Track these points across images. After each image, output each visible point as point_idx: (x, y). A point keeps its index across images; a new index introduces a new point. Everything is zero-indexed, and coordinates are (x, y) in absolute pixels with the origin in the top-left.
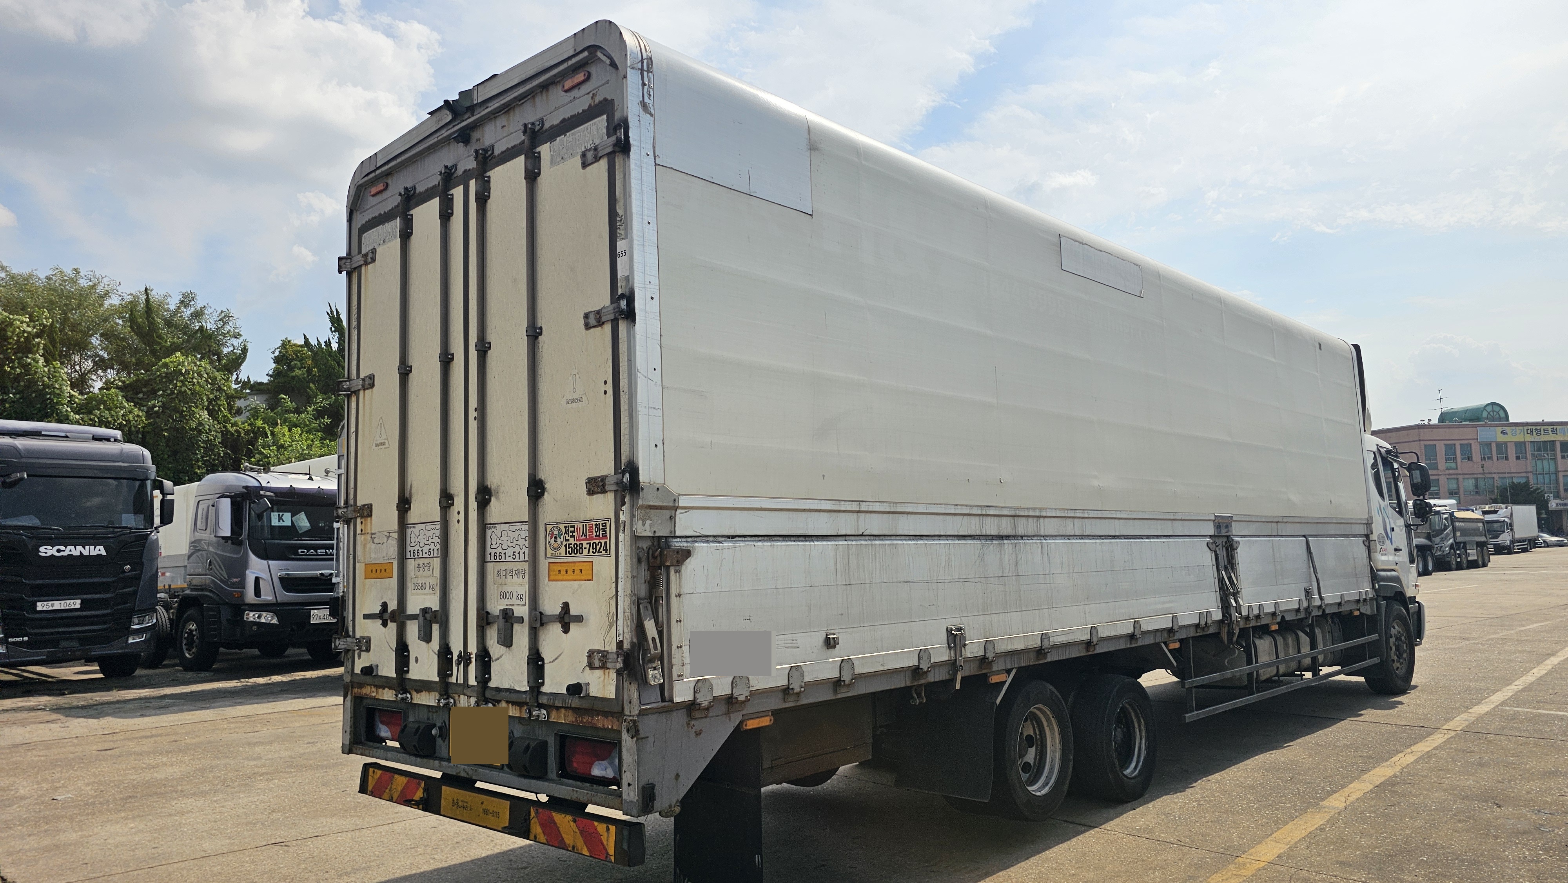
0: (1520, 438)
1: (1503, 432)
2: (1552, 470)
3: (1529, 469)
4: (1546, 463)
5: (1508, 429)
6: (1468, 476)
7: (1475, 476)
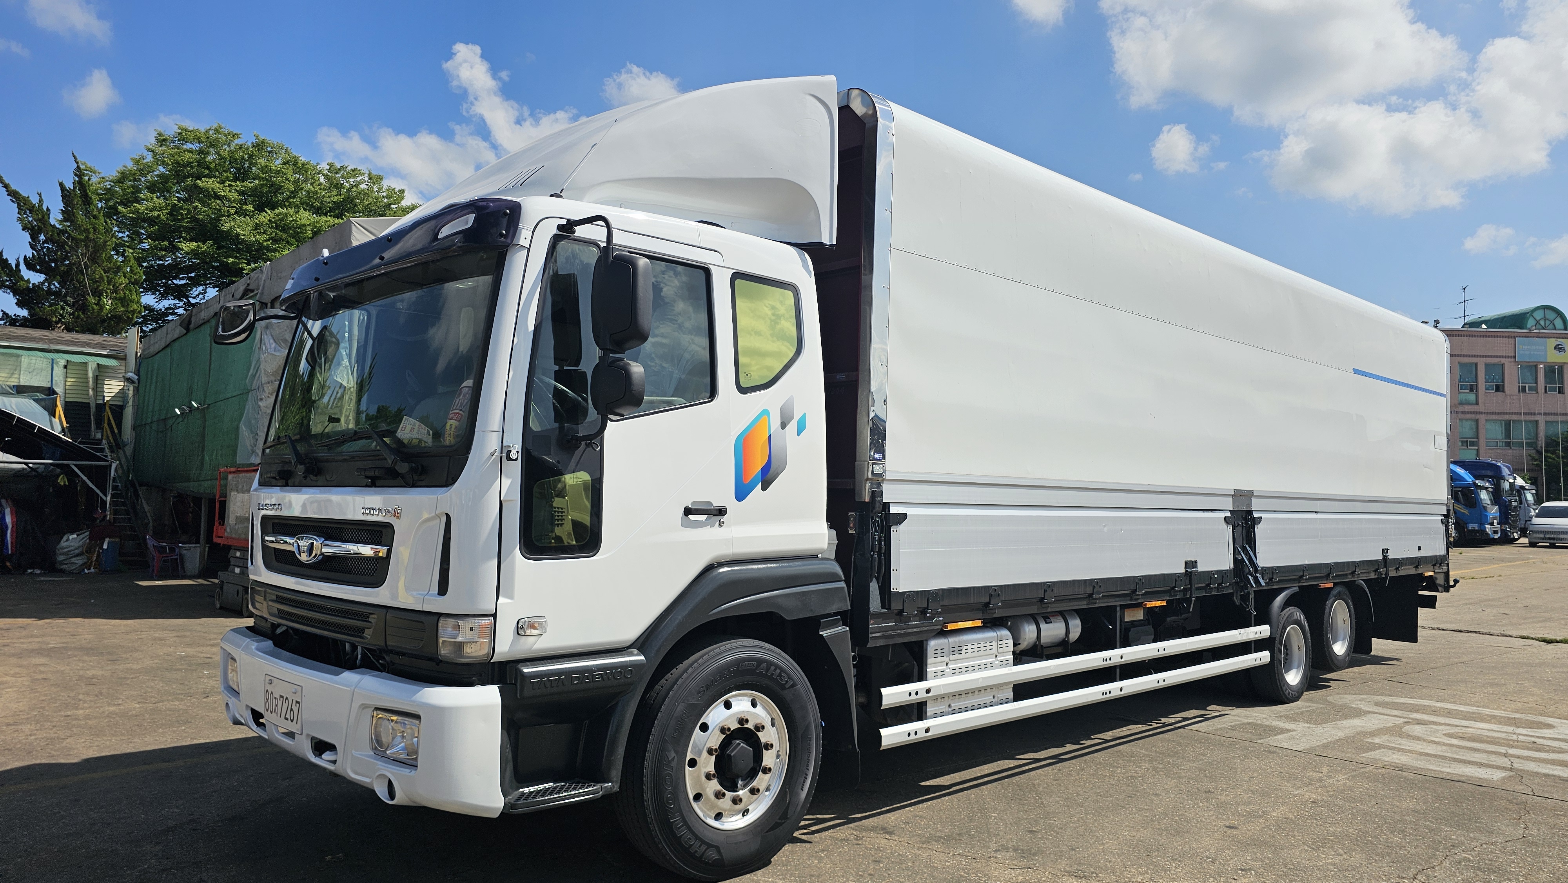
1: (1558, 348)
5: (1565, 343)
6: (1494, 417)
7: (1507, 417)
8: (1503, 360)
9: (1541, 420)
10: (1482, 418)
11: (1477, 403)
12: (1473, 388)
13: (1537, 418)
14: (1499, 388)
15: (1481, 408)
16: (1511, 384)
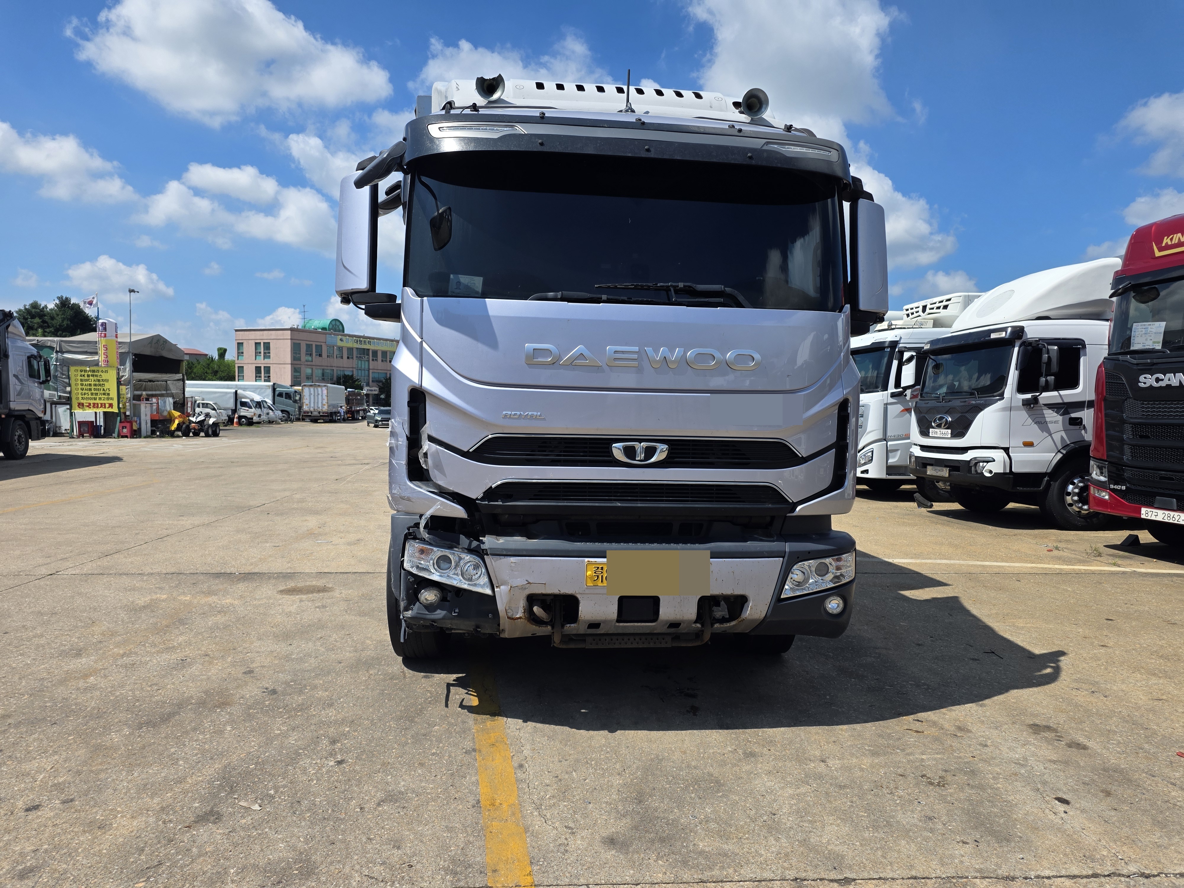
0: (350, 345)
1: (341, 340)
2: (367, 367)
3: (354, 366)
4: (363, 362)
5: (344, 338)
6: (319, 367)
7: (323, 367)
8: (322, 344)
9: (335, 369)
10: (314, 367)
11: (312, 361)
12: (311, 355)
13: (334, 368)
14: (320, 355)
15: (313, 363)
16: (324, 354)
